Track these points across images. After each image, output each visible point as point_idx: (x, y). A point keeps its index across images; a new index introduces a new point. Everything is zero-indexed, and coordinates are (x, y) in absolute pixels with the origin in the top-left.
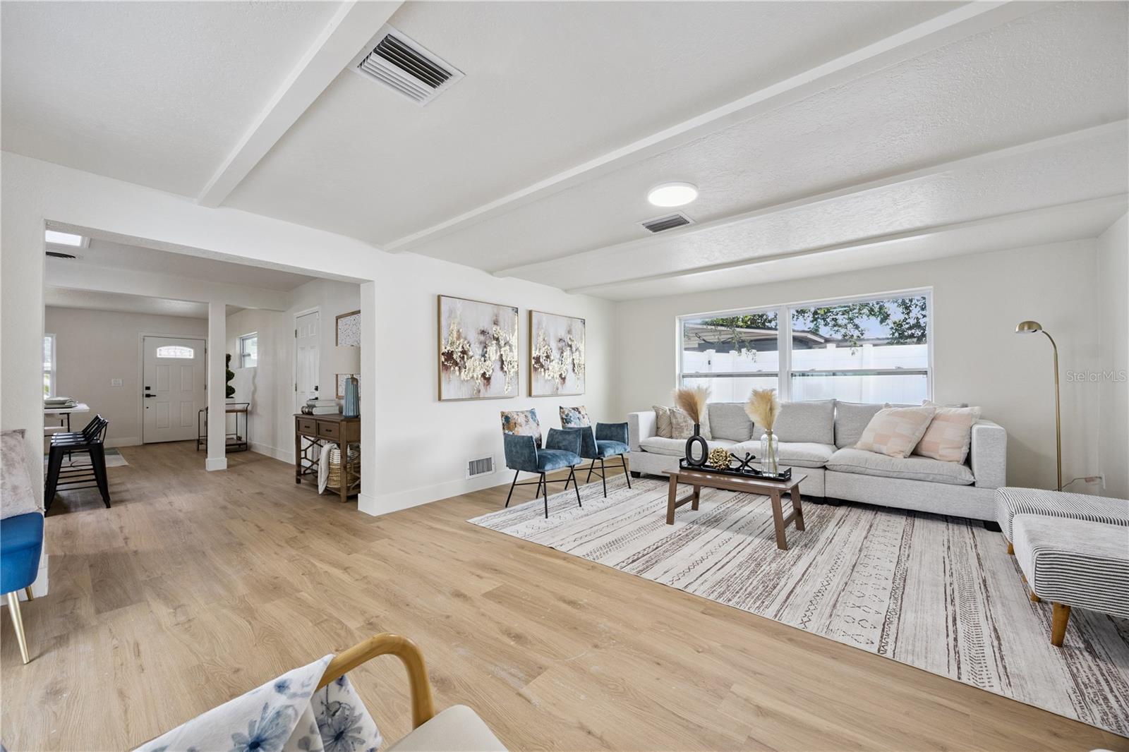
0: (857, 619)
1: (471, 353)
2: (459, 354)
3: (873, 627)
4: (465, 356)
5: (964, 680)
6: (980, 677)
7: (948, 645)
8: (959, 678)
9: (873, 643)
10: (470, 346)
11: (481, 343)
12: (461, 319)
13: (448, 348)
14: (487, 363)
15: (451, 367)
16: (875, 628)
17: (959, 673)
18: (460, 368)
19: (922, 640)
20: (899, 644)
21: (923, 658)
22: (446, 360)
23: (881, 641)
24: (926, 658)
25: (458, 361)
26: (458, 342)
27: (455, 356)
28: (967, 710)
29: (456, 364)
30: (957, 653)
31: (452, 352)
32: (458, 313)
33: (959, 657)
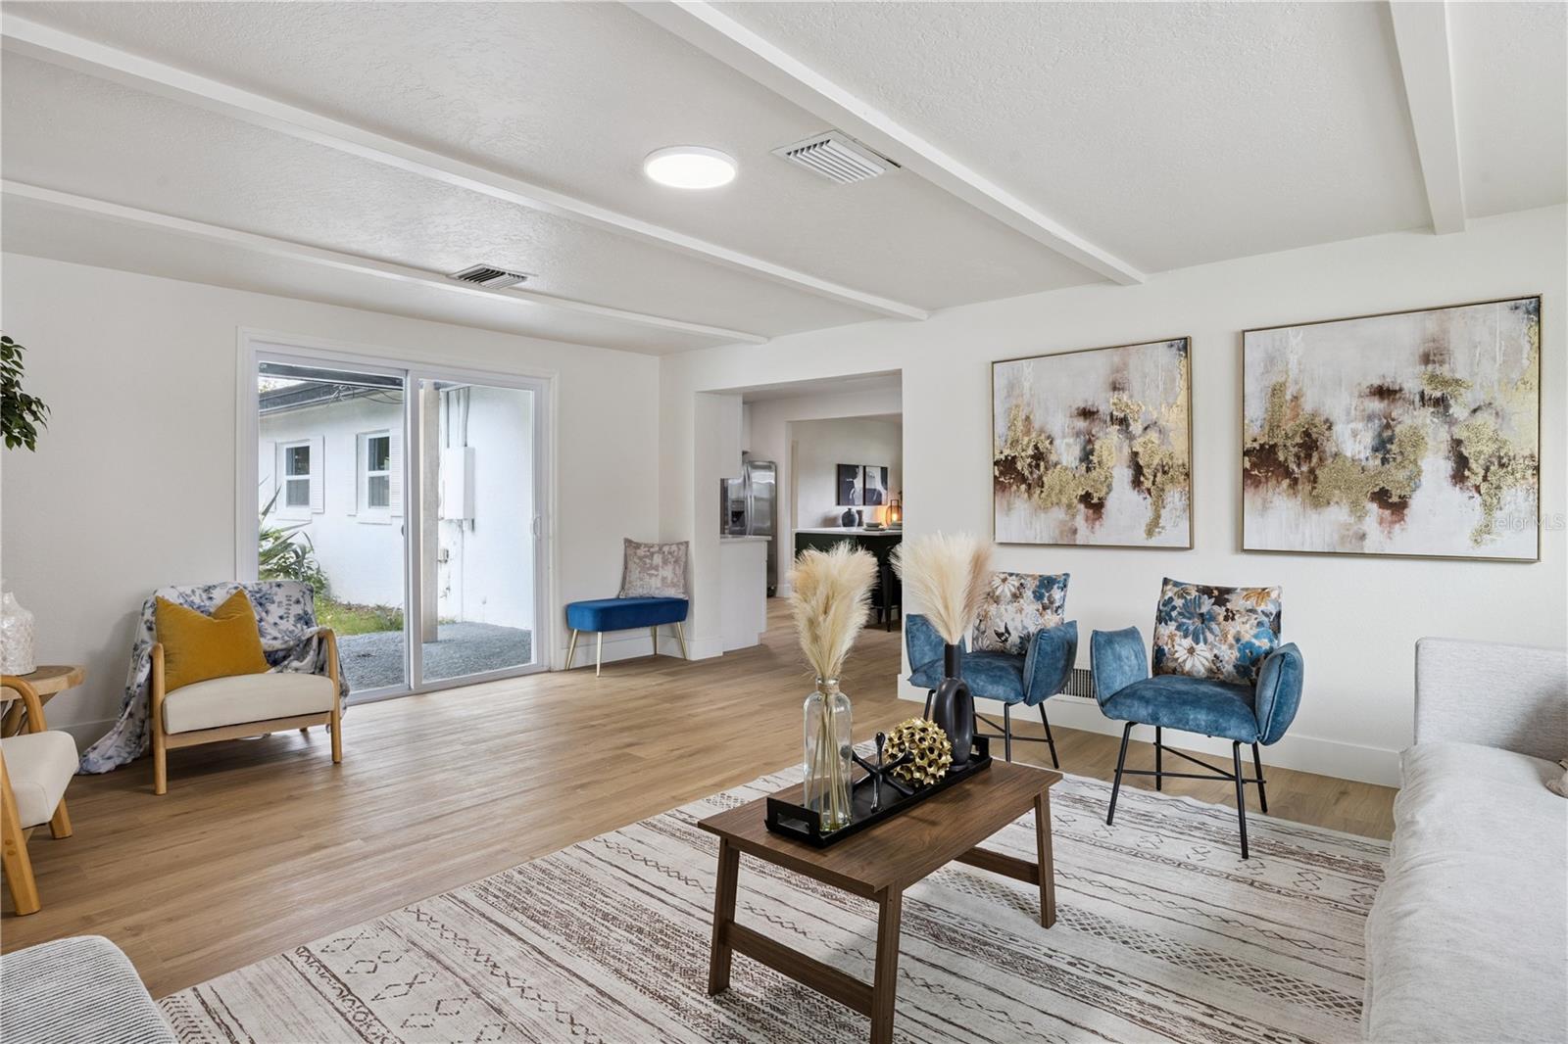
0: (381, 966)
1: (1053, 458)
2: (1029, 460)
3: (351, 971)
4: (1042, 464)
5: (188, 992)
6: (171, 1011)
7: (241, 1026)
8: (195, 990)
9: (323, 951)
10: (1051, 443)
11: (1078, 434)
12: (1032, 395)
13: (1007, 452)
14: (1094, 474)
15: (1011, 485)
16: (348, 972)
17: (198, 996)
18: (1029, 486)
19: (278, 1005)
20: (297, 975)
21: (252, 981)
22: (1001, 473)
23: (319, 962)
24: (250, 983)
25: (1026, 473)
26: (1026, 439)
27: (1019, 466)
28: (168, 965)
29: (1024, 480)
30: (220, 1024)
31: (1014, 458)
32: (1027, 385)
33: (214, 1019)
